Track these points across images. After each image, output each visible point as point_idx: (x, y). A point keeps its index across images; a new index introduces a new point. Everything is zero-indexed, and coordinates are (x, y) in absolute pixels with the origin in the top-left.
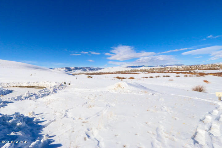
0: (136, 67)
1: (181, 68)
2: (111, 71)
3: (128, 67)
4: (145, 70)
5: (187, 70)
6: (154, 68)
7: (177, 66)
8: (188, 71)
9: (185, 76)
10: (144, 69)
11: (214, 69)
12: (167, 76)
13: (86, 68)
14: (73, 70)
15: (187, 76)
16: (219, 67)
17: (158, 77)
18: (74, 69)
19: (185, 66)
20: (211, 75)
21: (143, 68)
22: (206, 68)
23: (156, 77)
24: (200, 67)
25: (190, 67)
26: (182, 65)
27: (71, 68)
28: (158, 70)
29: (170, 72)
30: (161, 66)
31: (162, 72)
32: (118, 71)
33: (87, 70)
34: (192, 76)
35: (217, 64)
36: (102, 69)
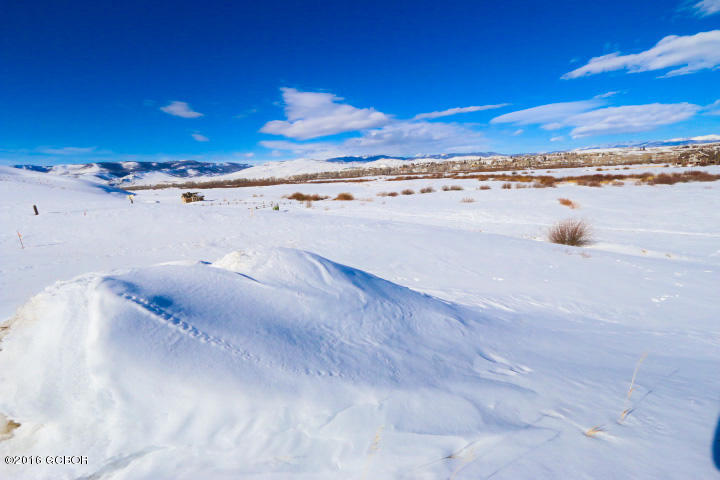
0: (360, 159)
1: (489, 162)
2: (278, 177)
3: (332, 160)
4: (388, 171)
5: (506, 168)
6: (415, 162)
7: (478, 158)
8: (509, 173)
9: (505, 187)
10: (383, 166)
11: (572, 166)
12: (453, 188)
13: (186, 164)
14: (133, 171)
15: (509, 187)
16: (582, 161)
17: (429, 190)
18: (135, 169)
19: (499, 158)
20: (572, 184)
21: (382, 164)
22: (553, 163)
23: (423, 192)
24: (538, 159)
25: (511, 160)
26: (491, 154)
27: (125, 165)
28: (425, 170)
29: (461, 175)
30: (433, 157)
31: (439, 176)
32: (301, 173)
33: (190, 171)
34: (524, 187)
35: (579, 153)
36: (245, 167)
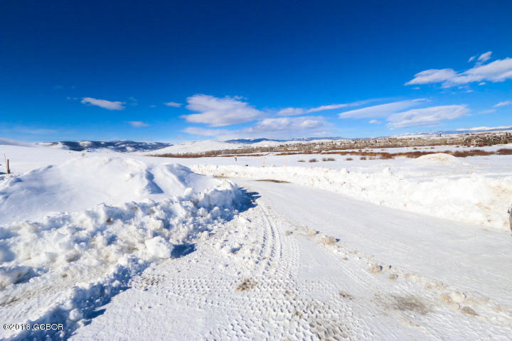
0: (249, 141)
1: (339, 144)
2: (194, 152)
3: (229, 142)
4: (271, 149)
5: (351, 147)
6: (288, 143)
7: (331, 141)
8: (357, 150)
9: (362, 159)
10: (266, 146)
11: (395, 146)
12: (329, 160)
13: (126, 143)
14: (87, 147)
15: (365, 159)
16: (401, 144)
17: (314, 161)
18: (89, 147)
19: (345, 141)
20: (403, 157)
21: (265, 144)
22: (382, 144)
23: (311, 161)
24: (372, 142)
25: (353, 142)
26: (338, 138)
27: (81, 143)
28: (296, 149)
29: (323, 151)
30: (299, 140)
31: (310, 153)
32: (209, 149)
33: (128, 148)
34: (374, 159)
35: (398, 138)
36: (167, 145)
